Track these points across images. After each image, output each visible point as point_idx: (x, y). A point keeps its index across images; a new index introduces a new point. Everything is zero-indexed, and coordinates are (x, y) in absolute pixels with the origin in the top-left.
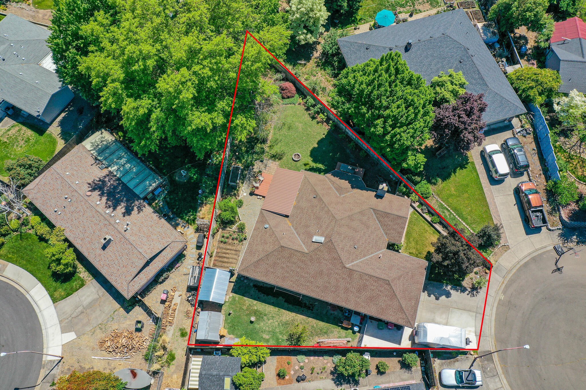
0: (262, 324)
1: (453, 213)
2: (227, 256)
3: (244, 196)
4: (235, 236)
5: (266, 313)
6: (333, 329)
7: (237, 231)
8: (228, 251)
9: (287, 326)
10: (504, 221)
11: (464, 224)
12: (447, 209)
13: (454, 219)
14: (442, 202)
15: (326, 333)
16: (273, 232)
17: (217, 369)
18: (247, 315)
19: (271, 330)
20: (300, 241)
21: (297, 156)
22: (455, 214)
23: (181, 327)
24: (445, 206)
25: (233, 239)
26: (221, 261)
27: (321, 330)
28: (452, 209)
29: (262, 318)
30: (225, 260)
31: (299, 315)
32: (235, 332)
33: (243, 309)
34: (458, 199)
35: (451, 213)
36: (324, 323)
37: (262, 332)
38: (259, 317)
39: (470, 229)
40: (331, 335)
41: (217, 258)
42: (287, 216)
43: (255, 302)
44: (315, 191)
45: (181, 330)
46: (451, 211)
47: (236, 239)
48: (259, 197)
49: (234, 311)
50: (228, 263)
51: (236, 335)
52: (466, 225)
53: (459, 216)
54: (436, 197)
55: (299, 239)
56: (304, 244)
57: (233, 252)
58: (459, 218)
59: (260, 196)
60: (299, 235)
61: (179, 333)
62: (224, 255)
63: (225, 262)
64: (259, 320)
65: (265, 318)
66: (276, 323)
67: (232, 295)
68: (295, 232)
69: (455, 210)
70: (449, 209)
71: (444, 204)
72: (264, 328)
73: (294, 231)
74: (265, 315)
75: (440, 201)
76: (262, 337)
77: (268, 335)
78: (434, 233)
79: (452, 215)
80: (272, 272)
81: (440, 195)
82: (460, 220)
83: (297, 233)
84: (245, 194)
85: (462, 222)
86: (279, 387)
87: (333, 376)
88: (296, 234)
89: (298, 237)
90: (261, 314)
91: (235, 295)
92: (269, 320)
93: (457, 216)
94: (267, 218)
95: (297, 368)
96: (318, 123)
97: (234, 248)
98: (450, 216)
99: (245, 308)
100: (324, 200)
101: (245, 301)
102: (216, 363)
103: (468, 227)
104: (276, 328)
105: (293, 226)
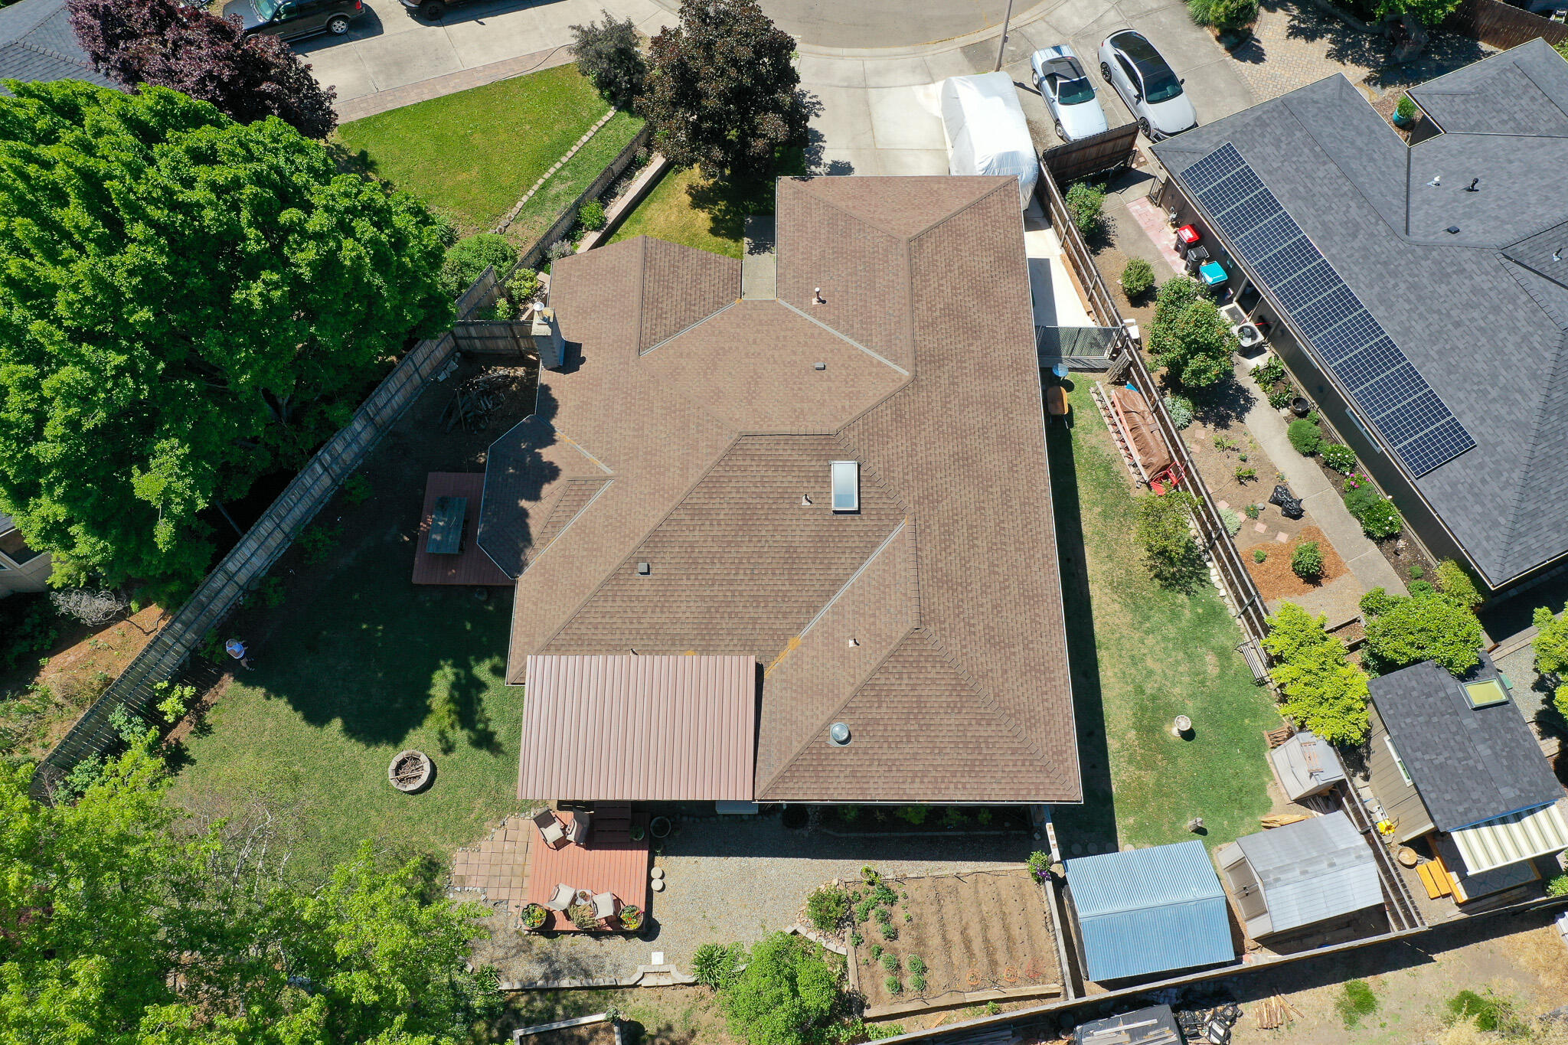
0: (1177, 690)
1: (552, 170)
2: (974, 931)
3: (668, 959)
4: (874, 930)
5: (1130, 688)
6: (1086, 450)
7: (849, 930)
8: (955, 937)
9: (1141, 602)
10: (546, 45)
11: (585, 139)
12: (543, 187)
13: (574, 165)
14: (519, 205)
15: (1107, 469)
16: (861, 690)
17: (1463, 750)
18: (1172, 760)
19: (1181, 655)
20: (862, 570)
21: (407, 772)
22: (558, 165)
23: (1340, 1023)
24: (531, 193)
25: (893, 936)
26: (1010, 950)
27: (1106, 487)
28: (540, 175)
29: (1154, 698)
30: (996, 932)
31: (1089, 572)
32: (1254, 782)
33: (1158, 784)
34: (496, 159)
35: (555, 175)
36: (1079, 483)
37: (1203, 683)
38: (1155, 710)
39: (600, 123)
40: (1105, 451)
41: (1003, 972)
42: (760, 670)
43: (1112, 744)
44: (616, 575)
45: (1351, 1021)
46: (547, 176)
47: (885, 918)
48: (656, 885)
49: (1181, 816)
50: (1004, 917)
51: (1258, 776)
52: (590, 134)
53: (562, 154)
54: (503, 223)
55: (853, 579)
56: (875, 545)
57: (949, 909)
58: (570, 154)
59: (650, 879)
60: (837, 583)
61: (1365, 1020)
62: (977, 945)
63: (1006, 928)
64: (1169, 705)
65: (1150, 688)
66: (1150, 640)
67: (1126, 847)
68: (828, 607)
69: (540, 166)
70: (541, 181)
71: (525, 199)
72: (1186, 679)
73: (822, 613)
74: (1140, 690)
75: (515, 210)
76: (1220, 677)
77: (1201, 658)
78: (638, 222)
79: (565, 173)
80: (1026, 647)
81: (495, 211)
82: (575, 149)
83: (828, 595)
84: (657, 958)
85: (580, 144)
86: (1349, 564)
87: (1229, 417)
88: (835, 599)
89: (847, 587)
90: (1143, 709)
91: (1121, 837)
92: (1150, 673)
93: (564, 160)
94: (797, 747)
95: (1260, 527)
96: (203, 730)
97: (929, 911)
98: (567, 179)
99: (1149, 778)
100: (652, 523)
101: (1125, 785)
102: (1441, 766)
103: (594, 128)
104: (1165, 638)
105: (800, 627)
